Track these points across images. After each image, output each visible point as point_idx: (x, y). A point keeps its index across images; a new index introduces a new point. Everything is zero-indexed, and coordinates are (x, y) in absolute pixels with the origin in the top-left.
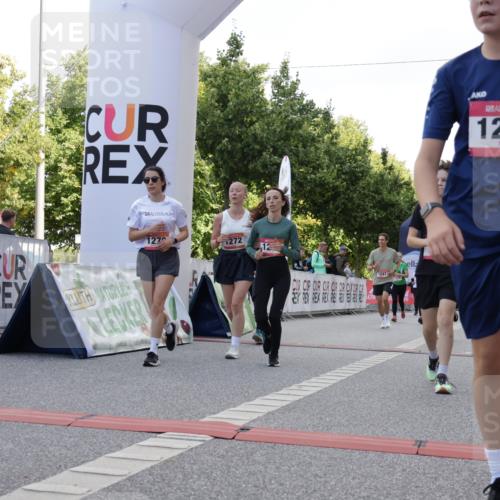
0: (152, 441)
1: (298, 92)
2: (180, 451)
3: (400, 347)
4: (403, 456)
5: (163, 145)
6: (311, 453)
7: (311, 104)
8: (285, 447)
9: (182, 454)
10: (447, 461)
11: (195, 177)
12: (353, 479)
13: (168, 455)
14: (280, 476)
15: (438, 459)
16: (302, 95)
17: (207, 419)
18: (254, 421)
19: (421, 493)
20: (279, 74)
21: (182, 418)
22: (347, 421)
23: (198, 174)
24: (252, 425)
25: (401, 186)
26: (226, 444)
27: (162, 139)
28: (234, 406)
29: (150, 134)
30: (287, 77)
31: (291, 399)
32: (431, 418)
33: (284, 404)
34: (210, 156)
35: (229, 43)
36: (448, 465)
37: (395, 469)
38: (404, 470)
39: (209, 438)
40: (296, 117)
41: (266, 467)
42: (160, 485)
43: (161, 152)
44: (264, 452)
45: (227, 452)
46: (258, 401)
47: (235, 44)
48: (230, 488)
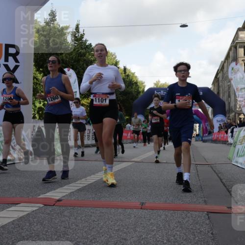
0: (13, 208)
1: (84, 39)
2: (28, 212)
3: (133, 160)
4: (135, 210)
5: (17, 64)
6: (91, 211)
7: (90, 45)
8: (79, 208)
9: (28, 214)
10: (155, 211)
11: (34, 80)
12: (112, 222)
13: (21, 214)
14: (76, 222)
15: (151, 211)
16: (86, 41)
17: (41, 196)
18: (64, 196)
19: (143, 227)
20: (74, 30)
21: (28, 197)
22: (109, 195)
23: (35, 78)
24: (62, 198)
25: (133, 84)
26: (50, 208)
27: (17, 61)
28: (54, 190)
29: (11, 58)
30: (78, 32)
31: (82, 185)
32: (148, 192)
33: (78, 188)
34: (41, 69)
35: (49, 15)
36: (155, 213)
37: (131, 216)
38: (135, 216)
39: (42, 206)
40: (83, 51)
41: (70, 219)
42: (18, 229)
43: (16, 67)
44: (69, 211)
45: (51, 211)
46: (66, 187)
47: (53, 15)
48: (52, 229)
